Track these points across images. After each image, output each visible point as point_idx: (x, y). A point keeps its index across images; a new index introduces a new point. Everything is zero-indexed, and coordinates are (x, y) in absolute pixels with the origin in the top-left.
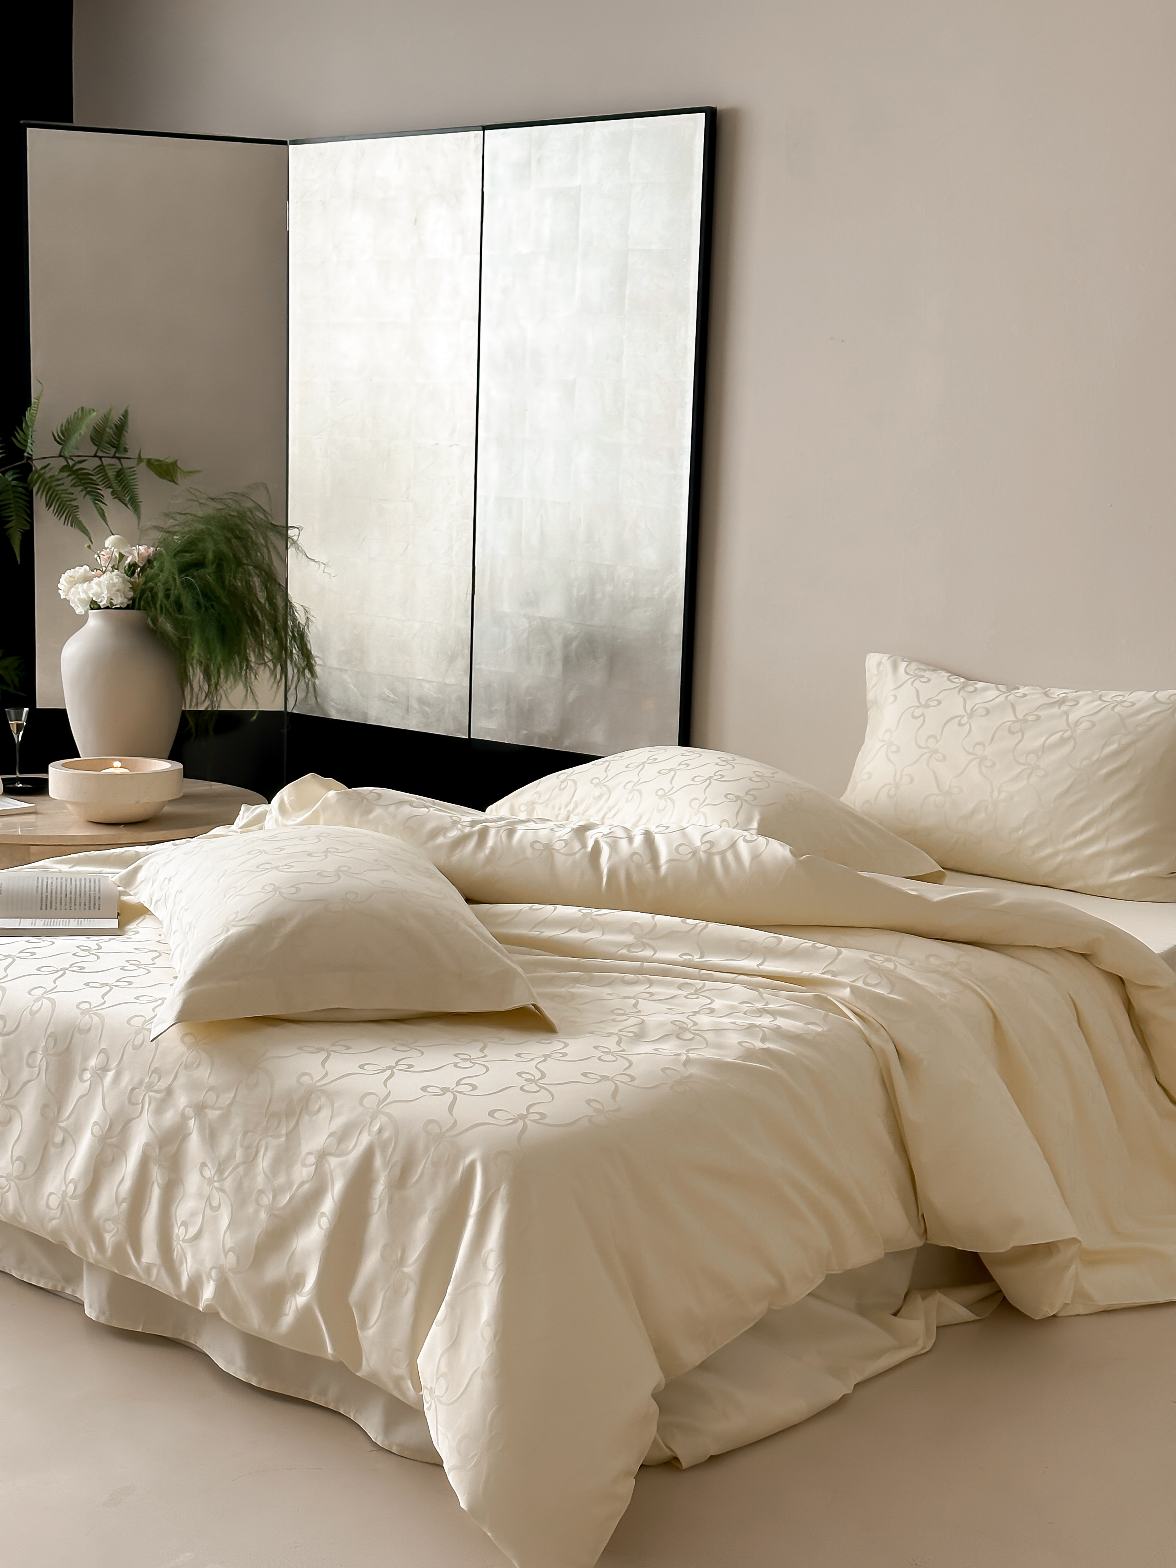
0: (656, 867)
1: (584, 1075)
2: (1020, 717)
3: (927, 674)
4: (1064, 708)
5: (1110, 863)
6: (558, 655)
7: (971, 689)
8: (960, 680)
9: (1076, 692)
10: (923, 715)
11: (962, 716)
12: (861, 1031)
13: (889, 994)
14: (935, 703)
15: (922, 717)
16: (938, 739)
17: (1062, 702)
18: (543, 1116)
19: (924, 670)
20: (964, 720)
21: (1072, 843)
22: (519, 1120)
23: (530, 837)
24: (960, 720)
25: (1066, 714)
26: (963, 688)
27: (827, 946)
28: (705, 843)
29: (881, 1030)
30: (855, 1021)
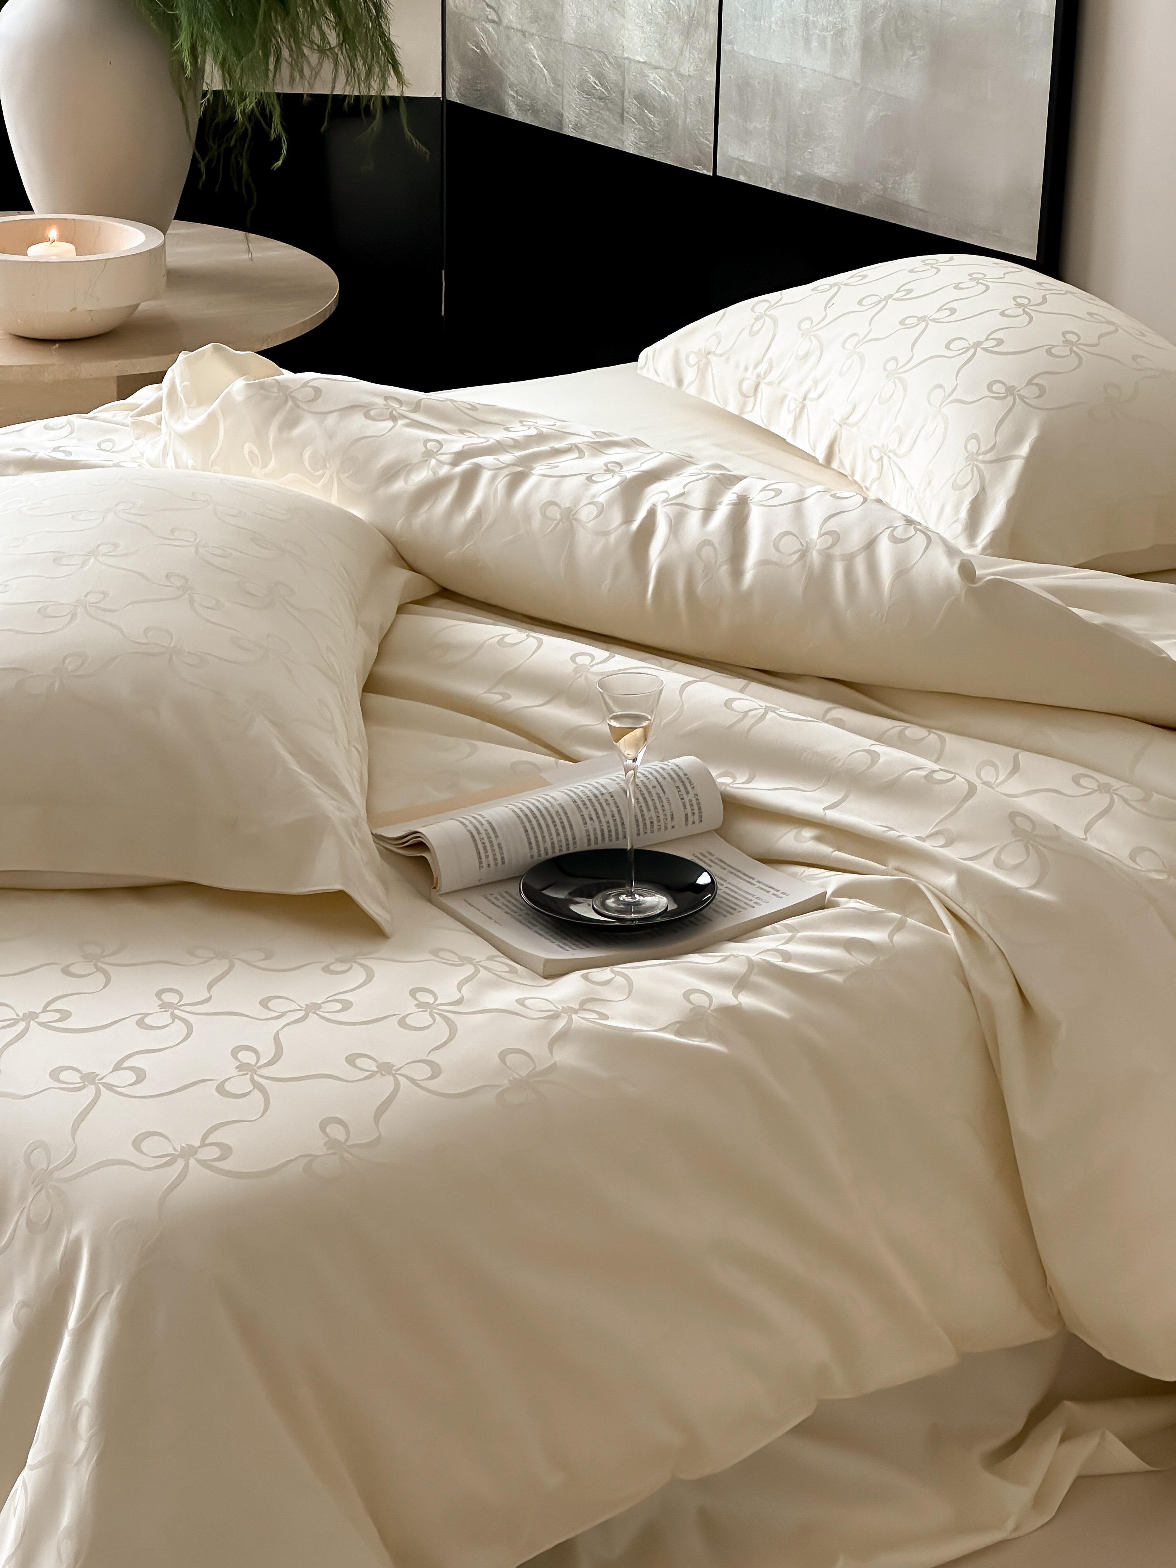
0: (737, 573)
1: (351, 1060)
6: (852, 37)
12: (959, 959)
13: (1033, 887)
18: (226, 1151)
22: (179, 1159)
23: (544, 494)
27: (954, 778)
28: (826, 533)
29: (999, 960)
30: (952, 935)
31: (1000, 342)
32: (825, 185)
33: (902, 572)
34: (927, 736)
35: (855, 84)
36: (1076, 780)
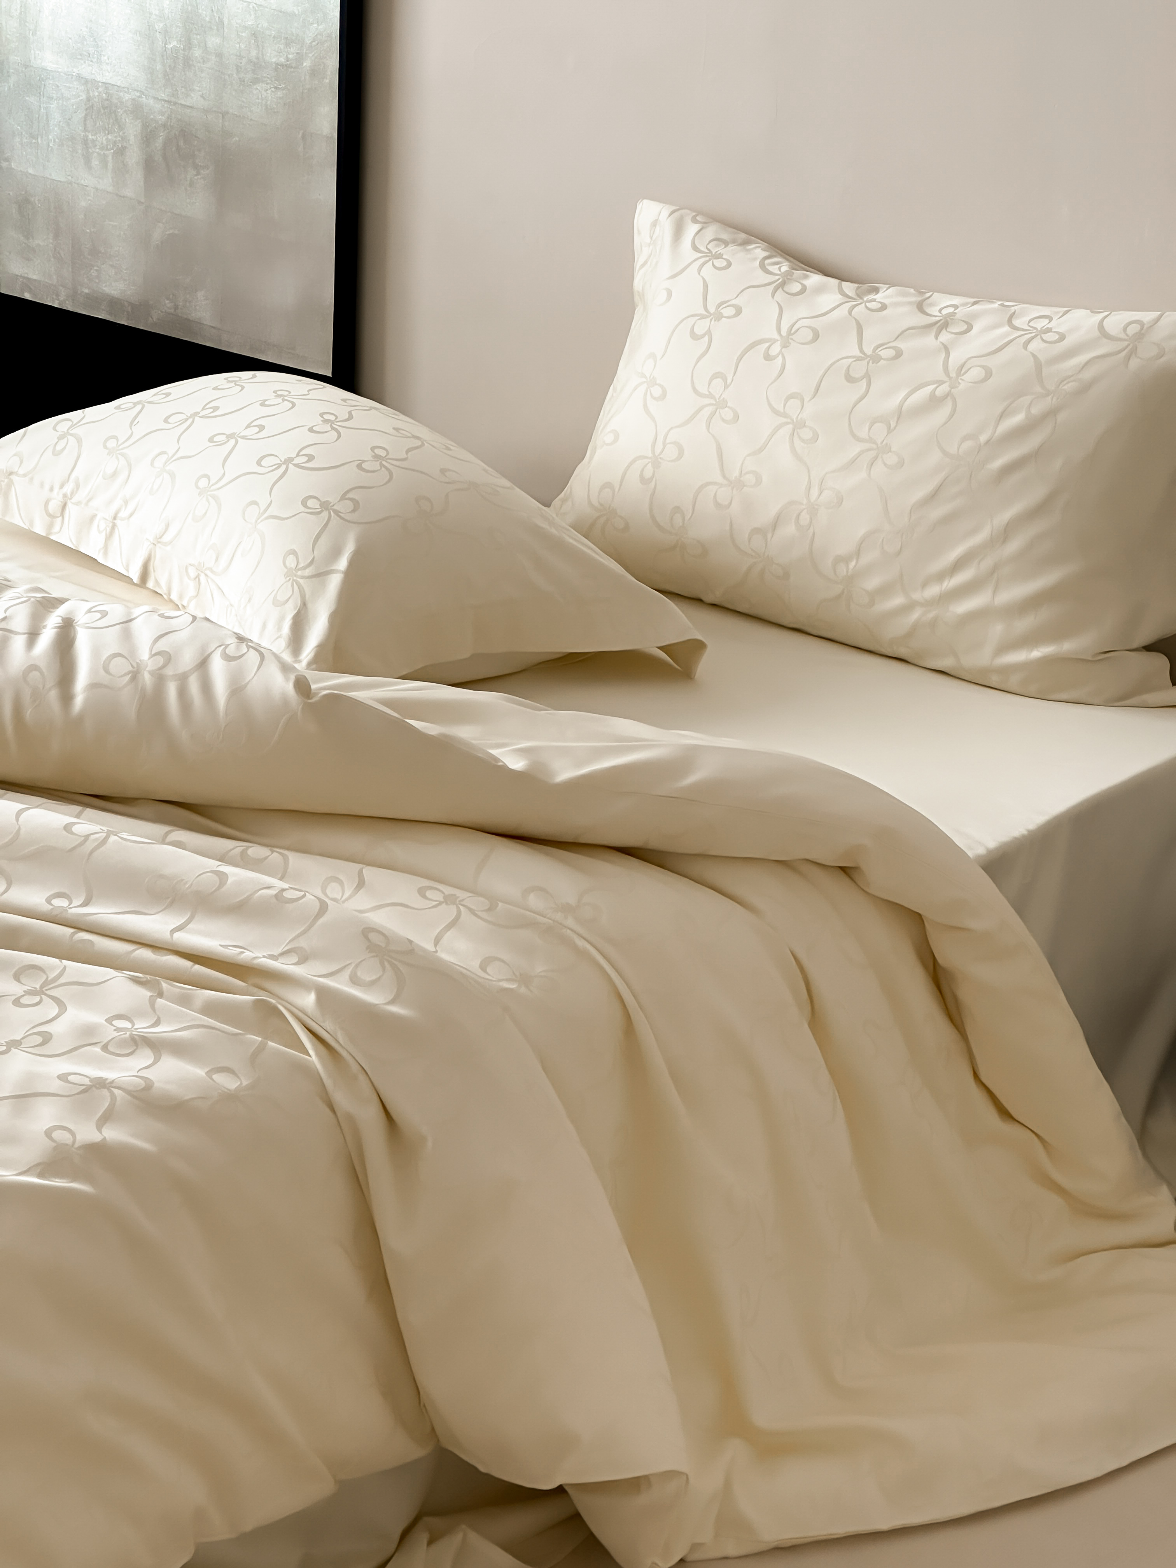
0: (67, 697)
2: (869, 351)
3: (728, 252)
4: (945, 337)
5: (997, 630)
6: (134, 156)
7: (796, 287)
8: (780, 269)
9: (975, 303)
10: (709, 333)
11: (773, 341)
12: (321, 1079)
13: (389, 1003)
14: (730, 311)
15: (706, 338)
16: (729, 381)
17: (944, 324)
19: (726, 243)
20: (776, 349)
21: (934, 590)
24: (769, 348)
25: (946, 349)
26: (783, 285)
27: (304, 896)
28: (156, 654)
29: (362, 1077)
30: (313, 1057)
31: (311, 458)
32: (114, 303)
33: (237, 690)
34: (269, 856)
35: (140, 202)
36: (422, 892)
